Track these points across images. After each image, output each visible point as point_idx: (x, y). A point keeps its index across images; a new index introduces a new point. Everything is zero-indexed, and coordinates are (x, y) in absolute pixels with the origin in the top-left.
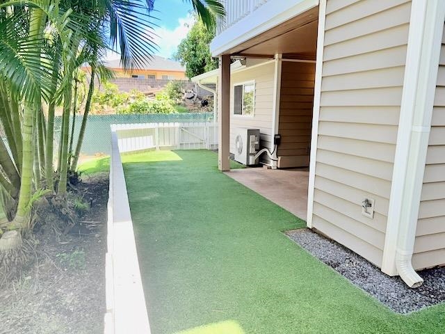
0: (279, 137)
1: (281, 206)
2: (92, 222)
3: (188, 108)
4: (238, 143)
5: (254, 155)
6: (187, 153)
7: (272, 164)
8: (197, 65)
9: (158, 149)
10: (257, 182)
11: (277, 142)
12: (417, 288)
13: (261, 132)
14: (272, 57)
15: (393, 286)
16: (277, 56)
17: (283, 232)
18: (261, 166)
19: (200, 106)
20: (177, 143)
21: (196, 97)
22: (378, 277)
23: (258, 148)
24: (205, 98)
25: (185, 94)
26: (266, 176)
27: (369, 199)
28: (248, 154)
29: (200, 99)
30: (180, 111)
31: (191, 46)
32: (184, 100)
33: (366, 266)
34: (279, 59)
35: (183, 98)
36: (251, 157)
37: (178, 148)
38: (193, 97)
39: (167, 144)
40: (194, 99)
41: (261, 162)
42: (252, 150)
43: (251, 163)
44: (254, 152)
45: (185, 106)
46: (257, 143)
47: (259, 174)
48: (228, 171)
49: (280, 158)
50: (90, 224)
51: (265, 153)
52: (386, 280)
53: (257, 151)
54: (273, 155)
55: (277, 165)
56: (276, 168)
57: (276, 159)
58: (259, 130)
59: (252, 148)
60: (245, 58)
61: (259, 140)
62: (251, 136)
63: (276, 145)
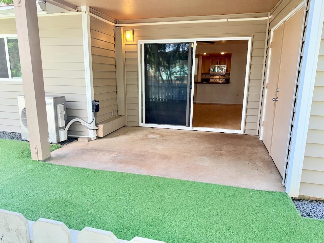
5: (63, 128)
7: (91, 135)
11: (96, 108)
14: (75, 9)
16: (84, 8)
18: (75, 139)
23: (66, 119)
28: (58, 129)
36: (61, 132)
42: (62, 123)
43: (62, 140)
44: (65, 124)
46: (65, 113)
47: (95, 150)
48: (50, 158)
54: (92, 124)
55: (97, 135)
56: (96, 138)
57: (97, 128)
58: (64, 97)
59: (62, 120)
60: (45, 2)
61: (66, 109)
62: (58, 106)
63: (95, 112)
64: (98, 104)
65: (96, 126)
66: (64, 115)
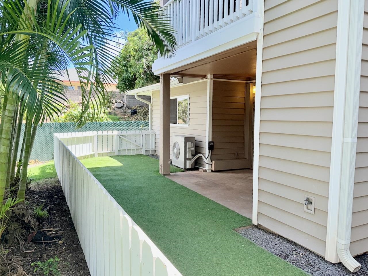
0: (212, 144)
1: (225, 206)
2: (51, 229)
3: (119, 116)
4: (175, 149)
5: (190, 159)
6: (126, 158)
7: (207, 167)
8: (128, 79)
9: (96, 155)
10: (197, 184)
11: (211, 148)
12: (356, 273)
13: (196, 139)
14: (205, 77)
15: (337, 272)
16: (209, 76)
17: (234, 229)
18: (197, 169)
19: (129, 114)
20: (115, 149)
21: (125, 106)
22: (323, 265)
23: (194, 154)
24: (134, 107)
25: (115, 104)
26: (204, 179)
27: (310, 198)
28: (186, 159)
29: (129, 108)
30: (112, 119)
31: (123, 63)
32: (114, 109)
33: (311, 256)
34: (211, 79)
35: (113, 107)
36: (188, 162)
37: (116, 154)
38: (122, 107)
39: (105, 151)
40: (124, 108)
41: (197, 165)
42: (189, 155)
43: (188, 167)
44: (191, 157)
45: (115, 114)
46: (193, 149)
47: (197, 177)
48: (169, 175)
49: (214, 162)
50: (50, 231)
51: (200, 158)
52: (330, 267)
53: (194, 156)
54: (207, 159)
55: (211, 169)
56: (210, 171)
57: (211, 163)
58: (195, 137)
59: (189, 153)
60: (182, 77)
61: (194, 146)
62: (188, 143)
63: (210, 151)
64: (213, 144)
65: (211, 161)
66: (192, 150)
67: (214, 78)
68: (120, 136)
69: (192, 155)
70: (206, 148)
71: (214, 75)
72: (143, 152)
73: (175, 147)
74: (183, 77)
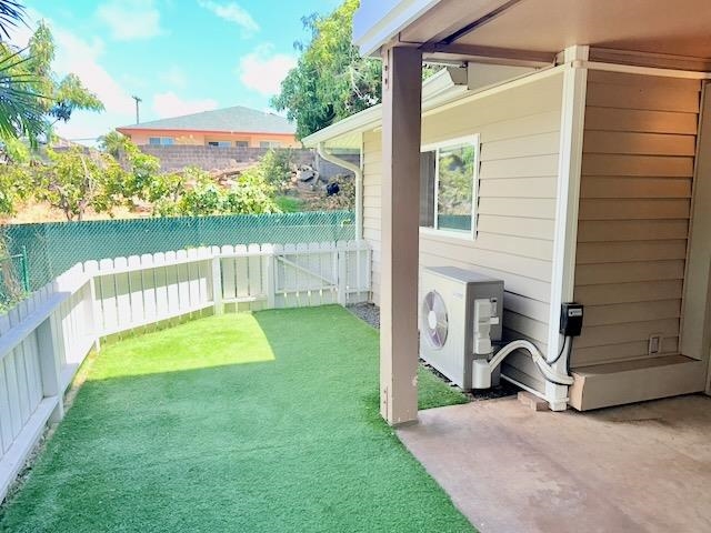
0: (577, 312)
3: (302, 199)
5: (485, 358)
7: (550, 394)
8: (317, 118)
9: (219, 309)
11: (571, 327)
14: (552, 58)
16: (569, 54)
19: (323, 195)
23: (499, 338)
24: (334, 179)
25: (298, 172)
28: (470, 357)
29: (325, 181)
31: (307, 82)
32: (296, 184)
34: (581, 62)
35: (294, 180)
36: (478, 367)
37: (270, 305)
38: (311, 178)
40: (314, 181)
41: (506, 373)
42: (482, 344)
43: (478, 384)
44: (489, 349)
46: (496, 321)
49: (578, 377)
51: (522, 355)
53: (498, 344)
54: (555, 366)
55: (568, 400)
56: (564, 408)
57: (568, 381)
58: (502, 282)
59: (483, 337)
60: (466, 63)
61: (501, 314)
62: (478, 304)
63: (568, 338)
64: (580, 314)
65: (570, 375)
66: (492, 325)
67: (591, 59)
68: (280, 258)
69: (493, 343)
70: (548, 324)
71: (591, 46)
72: (341, 300)
73: (431, 309)
74: (469, 64)
